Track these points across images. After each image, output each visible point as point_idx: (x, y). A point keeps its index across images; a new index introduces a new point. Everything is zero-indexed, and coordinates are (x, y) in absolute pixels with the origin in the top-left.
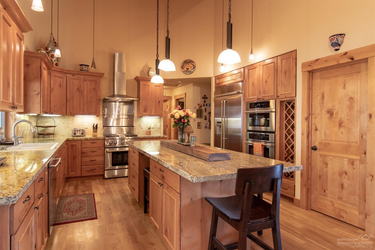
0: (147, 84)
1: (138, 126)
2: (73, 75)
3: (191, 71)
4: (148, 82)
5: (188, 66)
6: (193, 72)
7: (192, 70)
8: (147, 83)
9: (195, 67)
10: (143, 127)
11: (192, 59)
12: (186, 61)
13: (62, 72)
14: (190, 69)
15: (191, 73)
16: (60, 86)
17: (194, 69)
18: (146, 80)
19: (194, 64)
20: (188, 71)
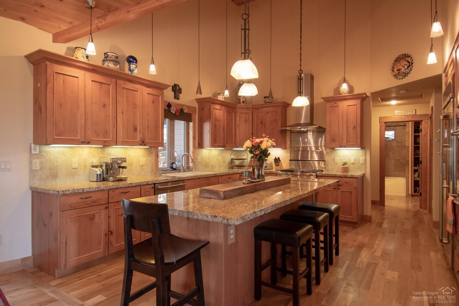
0: (336, 105)
1: (331, 160)
2: (258, 109)
3: (404, 72)
4: (337, 102)
5: (399, 65)
6: (408, 73)
7: (407, 70)
8: (335, 103)
9: (412, 63)
10: (338, 162)
11: (406, 52)
12: (398, 58)
13: (247, 108)
14: (403, 70)
15: (405, 75)
16: (246, 121)
17: (410, 67)
18: (335, 100)
19: (409, 59)
20: (399, 73)
